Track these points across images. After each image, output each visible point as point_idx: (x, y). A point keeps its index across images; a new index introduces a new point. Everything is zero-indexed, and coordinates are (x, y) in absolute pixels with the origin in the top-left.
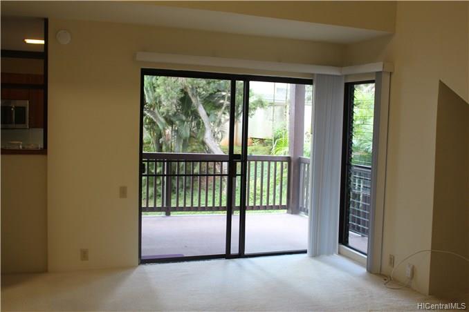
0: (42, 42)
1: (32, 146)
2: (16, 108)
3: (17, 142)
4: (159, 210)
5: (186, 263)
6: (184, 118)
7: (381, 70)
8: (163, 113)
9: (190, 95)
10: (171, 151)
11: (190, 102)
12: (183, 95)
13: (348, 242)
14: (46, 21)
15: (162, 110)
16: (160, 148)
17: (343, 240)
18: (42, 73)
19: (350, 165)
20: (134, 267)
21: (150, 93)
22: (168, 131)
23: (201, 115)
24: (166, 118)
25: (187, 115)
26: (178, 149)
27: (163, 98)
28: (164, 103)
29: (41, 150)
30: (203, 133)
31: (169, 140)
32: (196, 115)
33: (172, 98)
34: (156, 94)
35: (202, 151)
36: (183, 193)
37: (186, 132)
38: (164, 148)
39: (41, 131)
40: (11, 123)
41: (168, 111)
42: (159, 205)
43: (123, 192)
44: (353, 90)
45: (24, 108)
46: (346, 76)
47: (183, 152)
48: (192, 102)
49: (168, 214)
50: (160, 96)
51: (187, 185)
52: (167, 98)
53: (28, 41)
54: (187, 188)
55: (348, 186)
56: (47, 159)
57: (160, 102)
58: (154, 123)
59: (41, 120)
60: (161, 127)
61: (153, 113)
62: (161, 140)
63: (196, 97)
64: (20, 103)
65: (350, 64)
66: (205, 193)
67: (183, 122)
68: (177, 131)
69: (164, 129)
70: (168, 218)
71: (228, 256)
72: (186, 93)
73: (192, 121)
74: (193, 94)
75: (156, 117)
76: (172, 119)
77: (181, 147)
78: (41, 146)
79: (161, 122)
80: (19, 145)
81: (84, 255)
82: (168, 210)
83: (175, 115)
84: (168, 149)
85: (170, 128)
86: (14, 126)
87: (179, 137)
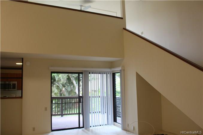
0: (22, 64)
1: (18, 96)
2: (13, 84)
3: (13, 95)
4: (59, 115)
5: (66, 130)
6: (68, 85)
7: (121, 69)
8: (61, 83)
9: (70, 77)
10: (65, 96)
11: (70, 79)
12: (68, 77)
13: (116, 121)
14: (23, 59)
15: (61, 82)
16: (61, 95)
17: (115, 120)
18: (21, 73)
19: (116, 98)
20: (49, 132)
21: (57, 77)
22: (64, 89)
23: (74, 84)
24: (62, 85)
25: (70, 84)
26: (67, 95)
27: (61, 78)
28: (61, 80)
29: (21, 97)
30: (75, 89)
31: (64, 92)
32: (72, 83)
33: (64, 78)
34: (59, 77)
35: (75, 95)
36: (69, 110)
37: (69, 89)
38: (62, 95)
39: (21, 91)
40: (11, 89)
41: (63, 83)
42: (59, 113)
43: (46, 109)
44: (115, 75)
45: (15, 84)
46: (113, 71)
47: (69, 96)
48: (71, 79)
49: (62, 116)
50: (60, 78)
51: (70, 107)
52: (63, 78)
53: (17, 64)
54: (70, 108)
55: (115, 104)
56: (22, 100)
57: (60, 80)
58: (59, 87)
59: (21, 88)
60: (61, 88)
61: (58, 83)
62: (61, 92)
63: (72, 77)
64: (14, 82)
65: (113, 67)
66: (76, 109)
67: (68, 86)
68: (66, 89)
69: (62, 89)
70: (62, 117)
71: (79, 128)
72: (69, 77)
73: (71, 86)
74: (71, 77)
75: (59, 85)
76: (64, 85)
77: (68, 94)
78: (20, 96)
79: (61, 86)
80: (14, 96)
81: (34, 129)
82: (62, 115)
83: (65, 84)
84: (63, 95)
85: (64, 88)
86: (12, 90)
87: (67, 91)
